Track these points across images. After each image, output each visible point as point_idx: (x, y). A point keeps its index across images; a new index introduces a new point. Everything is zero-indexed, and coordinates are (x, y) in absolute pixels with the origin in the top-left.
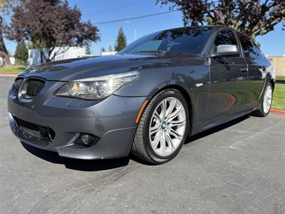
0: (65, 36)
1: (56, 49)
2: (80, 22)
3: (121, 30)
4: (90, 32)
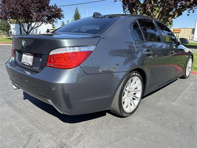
0: (39, 15)
1: (33, 24)
2: (49, 5)
3: (77, 9)
4: (57, 12)
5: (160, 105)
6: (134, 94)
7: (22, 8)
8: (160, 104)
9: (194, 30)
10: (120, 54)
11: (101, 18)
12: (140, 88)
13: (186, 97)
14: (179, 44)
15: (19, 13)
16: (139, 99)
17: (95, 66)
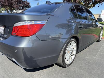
5: (87, 59)
6: (72, 52)
7: (8, 2)
8: (87, 57)
9: (100, 15)
10: (62, 27)
11: (50, 4)
12: (75, 48)
13: (102, 53)
14: (97, 21)
15: (6, 4)
16: (75, 55)
17: (47, 34)
